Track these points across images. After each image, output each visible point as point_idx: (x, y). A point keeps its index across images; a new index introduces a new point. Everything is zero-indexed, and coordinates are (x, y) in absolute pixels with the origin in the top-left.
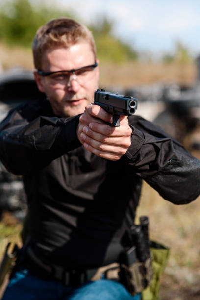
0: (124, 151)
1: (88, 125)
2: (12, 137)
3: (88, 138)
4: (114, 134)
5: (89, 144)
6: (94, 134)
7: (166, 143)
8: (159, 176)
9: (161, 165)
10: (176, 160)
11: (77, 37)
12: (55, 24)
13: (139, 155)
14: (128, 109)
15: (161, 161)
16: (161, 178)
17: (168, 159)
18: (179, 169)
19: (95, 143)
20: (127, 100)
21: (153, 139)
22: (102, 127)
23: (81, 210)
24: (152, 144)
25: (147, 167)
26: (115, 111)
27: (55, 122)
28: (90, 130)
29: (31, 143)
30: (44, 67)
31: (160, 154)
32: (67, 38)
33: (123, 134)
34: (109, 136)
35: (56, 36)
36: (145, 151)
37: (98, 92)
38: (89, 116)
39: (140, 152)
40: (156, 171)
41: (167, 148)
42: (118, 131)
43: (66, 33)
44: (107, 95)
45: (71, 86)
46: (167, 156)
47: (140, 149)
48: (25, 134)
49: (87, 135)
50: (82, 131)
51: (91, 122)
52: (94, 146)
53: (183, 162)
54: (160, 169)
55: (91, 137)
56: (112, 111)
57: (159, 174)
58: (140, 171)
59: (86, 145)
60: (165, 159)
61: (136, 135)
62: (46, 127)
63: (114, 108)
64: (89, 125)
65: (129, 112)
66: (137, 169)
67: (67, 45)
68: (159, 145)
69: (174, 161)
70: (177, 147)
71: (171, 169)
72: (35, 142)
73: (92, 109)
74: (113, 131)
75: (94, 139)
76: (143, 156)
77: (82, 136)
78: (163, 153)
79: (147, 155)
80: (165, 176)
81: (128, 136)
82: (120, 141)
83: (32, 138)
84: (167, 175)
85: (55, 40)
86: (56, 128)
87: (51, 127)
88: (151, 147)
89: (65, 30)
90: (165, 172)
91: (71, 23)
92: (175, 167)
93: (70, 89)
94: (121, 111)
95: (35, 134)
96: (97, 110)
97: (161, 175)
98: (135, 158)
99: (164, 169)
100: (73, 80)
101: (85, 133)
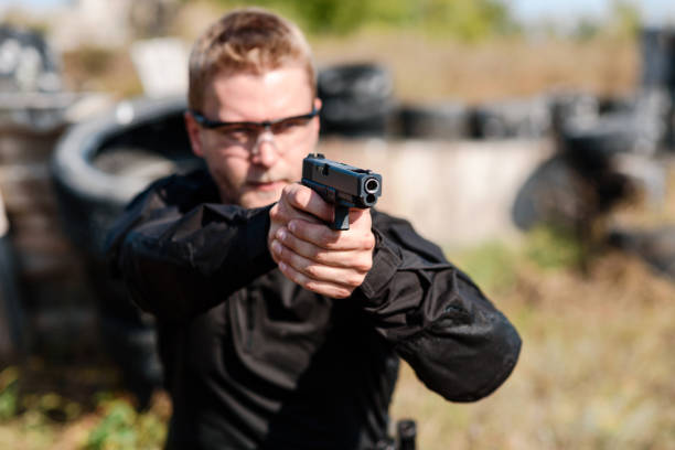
0: (359, 279)
1: (287, 226)
2: (150, 244)
3: (286, 252)
4: (339, 244)
5: (289, 263)
6: (298, 243)
7: (444, 273)
8: (423, 339)
9: (430, 317)
10: (461, 310)
11: (280, 55)
12: (238, 23)
13: (388, 292)
14: (363, 195)
15: (430, 308)
16: (426, 344)
17: (444, 306)
18: (463, 329)
19: (298, 261)
20: (362, 176)
21: (418, 263)
22: (315, 231)
23: (274, 406)
24: (416, 271)
25: (402, 318)
26: (339, 199)
27: (231, 216)
28: (290, 235)
29: (185, 257)
30: (207, 108)
31: (429, 292)
32: (261, 55)
33: (356, 245)
34: (327, 249)
35: (238, 49)
36: (398, 285)
37: (311, 159)
38: (288, 207)
39: (391, 286)
40: (418, 328)
41: (444, 285)
42: (346, 240)
43: (259, 46)
44: (327, 166)
45: (259, 154)
46: (442, 299)
47: (390, 280)
48: (174, 239)
49: (284, 245)
50: (275, 238)
51: (294, 219)
52: (297, 267)
53: (473, 316)
54: (425, 325)
55: (292, 249)
56: (333, 197)
57: (423, 336)
58: (387, 326)
59: (282, 266)
60: (439, 306)
61: (386, 251)
62: (214, 225)
63: (337, 192)
64: (290, 224)
65: (365, 200)
66: (381, 320)
67: (260, 69)
68: (428, 275)
69: (456, 311)
70: (464, 284)
71: (450, 326)
72: (191, 257)
73: (296, 194)
74: (335, 240)
75: (297, 254)
76: (396, 294)
77: (274, 246)
78: (435, 292)
79: (402, 293)
80: (434, 339)
81: (367, 249)
82: (348, 259)
83: (186, 249)
84: (439, 340)
85: (236, 57)
86: (231, 228)
87: (223, 226)
88: (412, 279)
89: (257, 38)
90: (435, 331)
91: (271, 24)
92: (457, 324)
93: (256, 159)
94: (350, 199)
95: (192, 239)
96: (305, 196)
97: (427, 338)
98: (379, 298)
99: (434, 325)
100: (263, 142)
101: (279, 240)
